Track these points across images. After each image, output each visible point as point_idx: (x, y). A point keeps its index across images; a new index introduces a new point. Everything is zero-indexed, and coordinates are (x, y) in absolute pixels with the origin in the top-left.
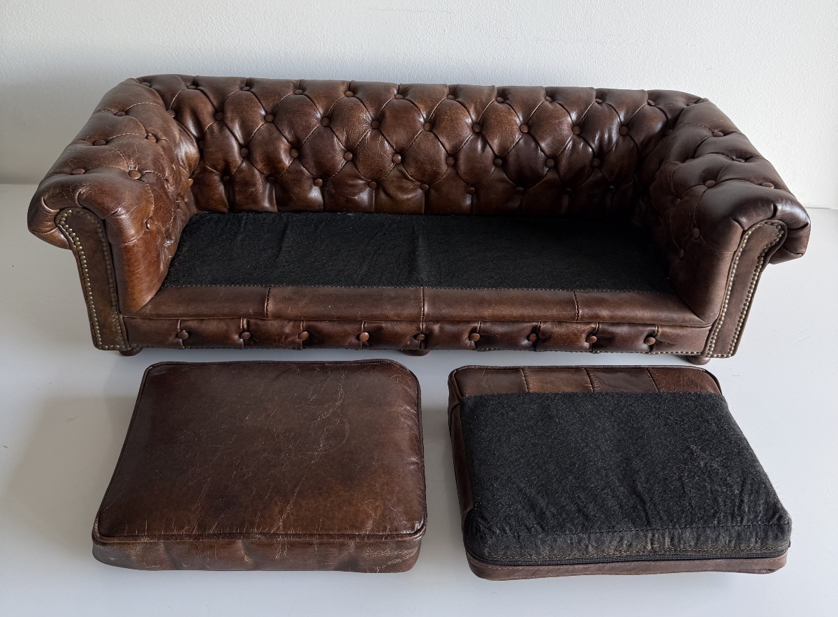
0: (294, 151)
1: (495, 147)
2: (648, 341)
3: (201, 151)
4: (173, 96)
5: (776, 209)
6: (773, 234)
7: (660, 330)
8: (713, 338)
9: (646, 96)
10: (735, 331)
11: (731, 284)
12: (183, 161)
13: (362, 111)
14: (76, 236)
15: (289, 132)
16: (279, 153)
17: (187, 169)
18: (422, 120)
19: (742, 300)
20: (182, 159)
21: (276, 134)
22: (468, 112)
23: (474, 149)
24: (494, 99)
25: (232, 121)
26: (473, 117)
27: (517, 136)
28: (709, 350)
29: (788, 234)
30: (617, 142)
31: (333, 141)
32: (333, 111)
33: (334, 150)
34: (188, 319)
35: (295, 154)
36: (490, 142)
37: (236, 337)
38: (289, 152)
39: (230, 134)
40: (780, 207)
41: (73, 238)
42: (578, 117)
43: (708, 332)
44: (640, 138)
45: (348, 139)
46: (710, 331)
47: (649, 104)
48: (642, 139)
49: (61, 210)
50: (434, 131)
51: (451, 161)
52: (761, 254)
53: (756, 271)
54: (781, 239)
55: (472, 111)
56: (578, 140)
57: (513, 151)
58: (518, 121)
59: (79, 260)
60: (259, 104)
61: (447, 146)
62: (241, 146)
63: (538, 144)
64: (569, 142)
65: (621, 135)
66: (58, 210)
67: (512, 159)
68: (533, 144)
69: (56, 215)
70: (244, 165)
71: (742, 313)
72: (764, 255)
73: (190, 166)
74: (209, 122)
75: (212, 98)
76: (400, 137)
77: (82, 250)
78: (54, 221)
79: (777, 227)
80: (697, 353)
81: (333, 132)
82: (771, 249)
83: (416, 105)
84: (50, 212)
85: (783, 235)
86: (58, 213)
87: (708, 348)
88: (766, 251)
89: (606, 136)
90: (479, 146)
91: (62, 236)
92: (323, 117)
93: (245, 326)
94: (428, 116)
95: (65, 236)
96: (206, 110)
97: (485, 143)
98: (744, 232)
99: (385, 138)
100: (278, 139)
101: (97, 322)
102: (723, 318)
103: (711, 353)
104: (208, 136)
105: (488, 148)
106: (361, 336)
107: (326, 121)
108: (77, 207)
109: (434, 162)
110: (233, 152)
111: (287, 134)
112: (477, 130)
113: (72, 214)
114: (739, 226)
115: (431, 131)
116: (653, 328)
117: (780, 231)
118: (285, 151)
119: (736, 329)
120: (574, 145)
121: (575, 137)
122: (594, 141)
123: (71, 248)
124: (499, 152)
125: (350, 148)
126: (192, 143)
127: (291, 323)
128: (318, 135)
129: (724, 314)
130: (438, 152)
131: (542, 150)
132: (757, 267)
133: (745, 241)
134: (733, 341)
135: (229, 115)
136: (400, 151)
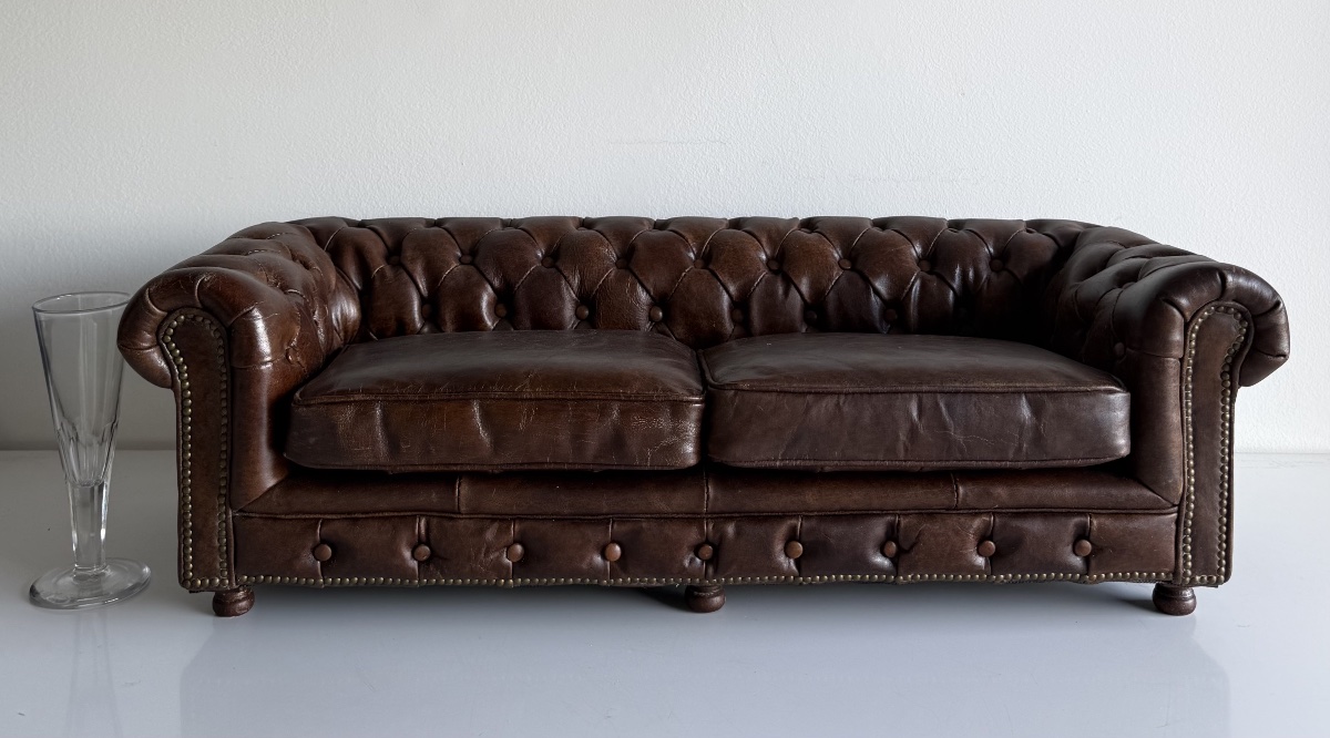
0: (501, 306)
1: (804, 288)
2: (1081, 548)
3: (365, 308)
4: (331, 232)
5: (1224, 279)
6: (1233, 329)
7: (1095, 522)
8: (1185, 541)
9: (1024, 224)
10: (1218, 524)
11: (1191, 429)
12: (337, 320)
13: (602, 244)
14: (184, 363)
15: (496, 275)
16: (480, 307)
17: (342, 334)
18: (692, 255)
19: (1215, 463)
20: (336, 315)
21: (476, 277)
22: (759, 241)
23: (771, 294)
24: (796, 227)
25: (413, 260)
26: (768, 252)
27: (837, 273)
28: (1185, 565)
29: (1255, 325)
30: (989, 279)
31: (560, 285)
32: (559, 247)
33: (561, 298)
34: (334, 517)
35: (503, 312)
36: (796, 282)
37: (407, 554)
38: (495, 306)
39: (409, 280)
40: (1230, 278)
41: (178, 366)
42: (925, 248)
43: (1173, 526)
44: (1022, 271)
45: (582, 282)
46: (1178, 522)
47: (1028, 231)
48: (1026, 273)
49: (170, 312)
50: (711, 267)
51: (738, 313)
52: (1223, 368)
53: (1223, 400)
54: (1246, 335)
55: (764, 240)
56: (929, 277)
57: (831, 294)
58: (836, 255)
59: (181, 409)
60: (453, 240)
61: (732, 289)
62: (423, 300)
63: (868, 283)
64: (915, 280)
65: (992, 270)
66: (166, 314)
67: (831, 306)
68: (861, 284)
69: (163, 322)
70: (426, 330)
71: (1222, 486)
72: (1227, 369)
73: (346, 331)
74: (379, 265)
75: (385, 235)
76: (659, 278)
77: (189, 389)
78: (157, 334)
79: (1235, 315)
80: (1167, 574)
81: (560, 271)
82: (1236, 356)
83: (681, 235)
84: (154, 313)
85: (1248, 329)
86: (165, 319)
87: (1181, 561)
88: (1230, 361)
89: (971, 274)
90: (780, 291)
91: (163, 364)
92: (544, 256)
93: (423, 531)
94: (699, 250)
95: (168, 363)
96: (376, 251)
97: (789, 283)
98: (1187, 325)
99: (637, 277)
100: (480, 286)
101: (192, 529)
102: (1193, 497)
103: (1190, 572)
104: (377, 283)
105: (793, 292)
106: (608, 549)
107: (550, 260)
108: (193, 307)
109: (714, 315)
110: (411, 310)
111: (491, 276)
112: (775, 267)
113: (184, 322)
114: (1175, 310)
115: (705, 267)
116: (1083, 519)
117: (1241, 322)
118: (489, 304)
119: (1220, 520)
120: (923, 286)
121: (924, 274)
122: (953, 279)
123: (173, 386)
124: (811, 297)
125: (585, 299)
126: (352, 295)
127: (496, 525)
128: (537, 276)
129: (1192, 489)
130: (718, 297)
131: (877, 293)
132: (1224, 392)
133: (1193, 343)
134: (1220, 546)
135: (408, 253)
136: (659, 300)
